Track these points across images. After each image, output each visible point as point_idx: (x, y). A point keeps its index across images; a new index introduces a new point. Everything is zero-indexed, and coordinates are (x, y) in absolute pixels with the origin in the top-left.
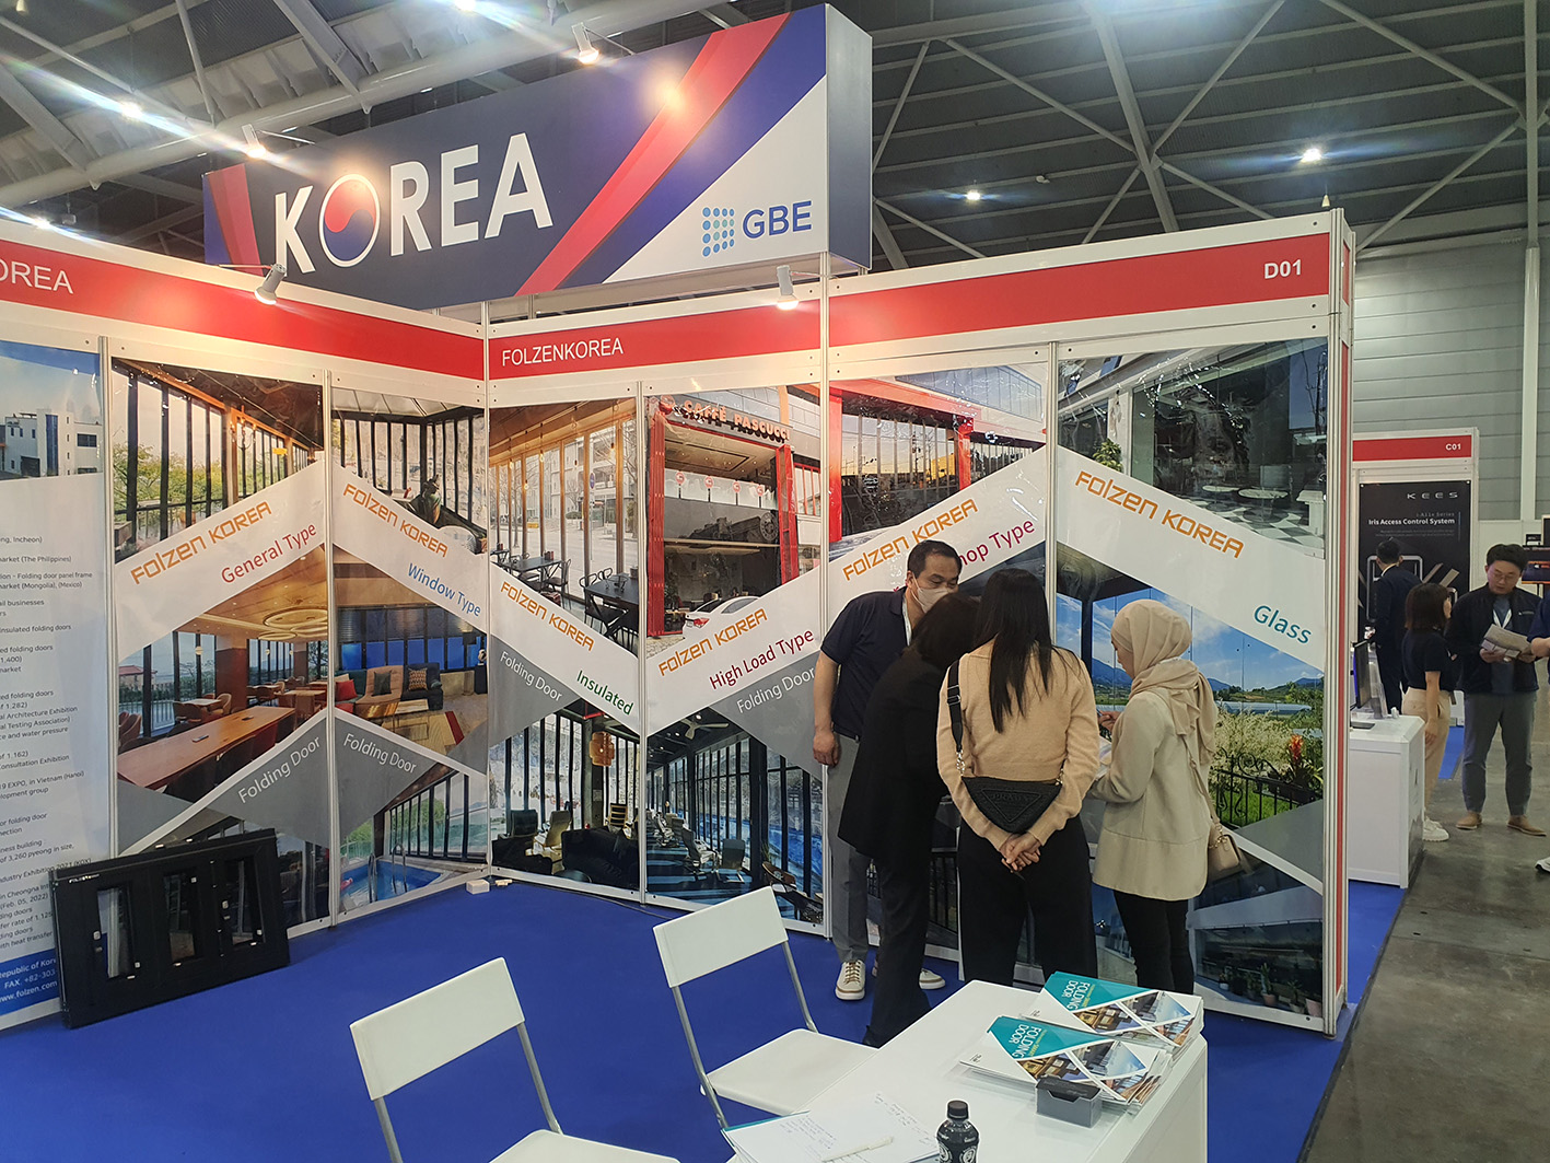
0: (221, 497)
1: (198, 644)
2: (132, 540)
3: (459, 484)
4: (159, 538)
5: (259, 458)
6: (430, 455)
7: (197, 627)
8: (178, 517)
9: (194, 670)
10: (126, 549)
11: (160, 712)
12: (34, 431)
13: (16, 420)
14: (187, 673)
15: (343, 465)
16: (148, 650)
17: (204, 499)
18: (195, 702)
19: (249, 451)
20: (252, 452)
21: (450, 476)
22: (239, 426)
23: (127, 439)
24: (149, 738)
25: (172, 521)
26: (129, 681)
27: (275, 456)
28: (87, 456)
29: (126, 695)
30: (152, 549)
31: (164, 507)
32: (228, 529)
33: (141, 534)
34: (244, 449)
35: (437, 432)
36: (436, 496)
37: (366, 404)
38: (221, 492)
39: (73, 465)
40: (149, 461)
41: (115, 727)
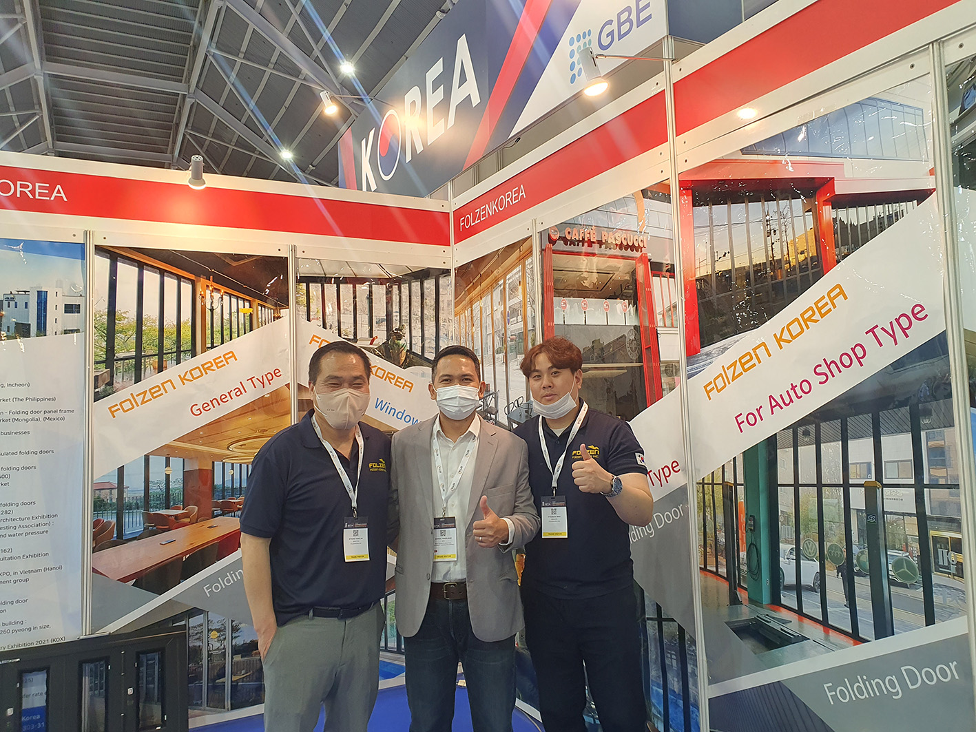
0: (190, 348)
1: (168, 464)
2: (110, 384)
3: (426, 332)
4: (133, 381)
5: (226, 316)
6: (395, 308)
7: (168, 453)
8: (150, 364)
9: (163, 486)
10: (104, 391)
11: (131, 519)
12: (26, 303)
13: (12, 296)
14: (157, 488)
15: (309, 320)
16: (121, 470)
17: (175, 350)
18: (164, 512)
19: (217, 311)
20: (220, 312)
21: (416, 325)
22: (208, 292)
23: (107, 306)
24: (121, 540)
25: (145, 368)
26: (104, 495)
27: (241, 315)
28: (73, 320)
29: (99, 505)
30: (126, 390)
31: (138, 358)
32: (196, 373)
33: (118, 379)
34: (212, 310)
35: (403, 289)
36: (402, 342)
37: (332, 270)
38: (190, 344)
39: (60, 328)
40: (125, 322)
41: (89, 531)
